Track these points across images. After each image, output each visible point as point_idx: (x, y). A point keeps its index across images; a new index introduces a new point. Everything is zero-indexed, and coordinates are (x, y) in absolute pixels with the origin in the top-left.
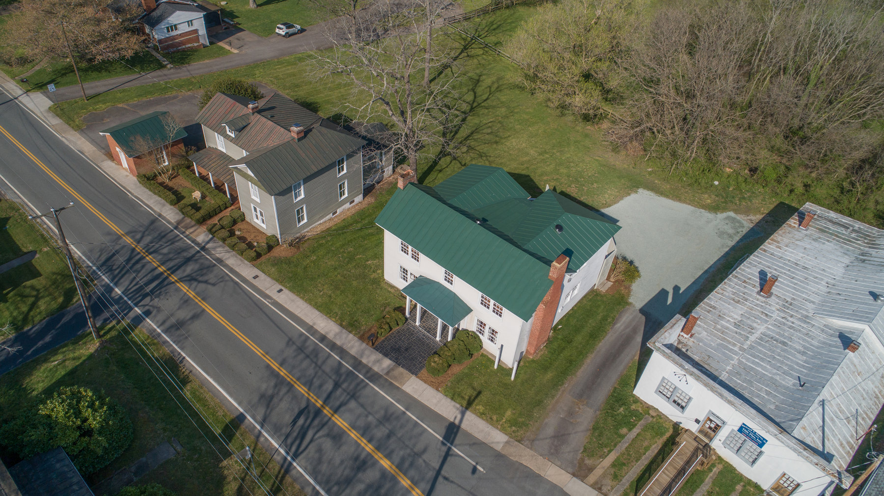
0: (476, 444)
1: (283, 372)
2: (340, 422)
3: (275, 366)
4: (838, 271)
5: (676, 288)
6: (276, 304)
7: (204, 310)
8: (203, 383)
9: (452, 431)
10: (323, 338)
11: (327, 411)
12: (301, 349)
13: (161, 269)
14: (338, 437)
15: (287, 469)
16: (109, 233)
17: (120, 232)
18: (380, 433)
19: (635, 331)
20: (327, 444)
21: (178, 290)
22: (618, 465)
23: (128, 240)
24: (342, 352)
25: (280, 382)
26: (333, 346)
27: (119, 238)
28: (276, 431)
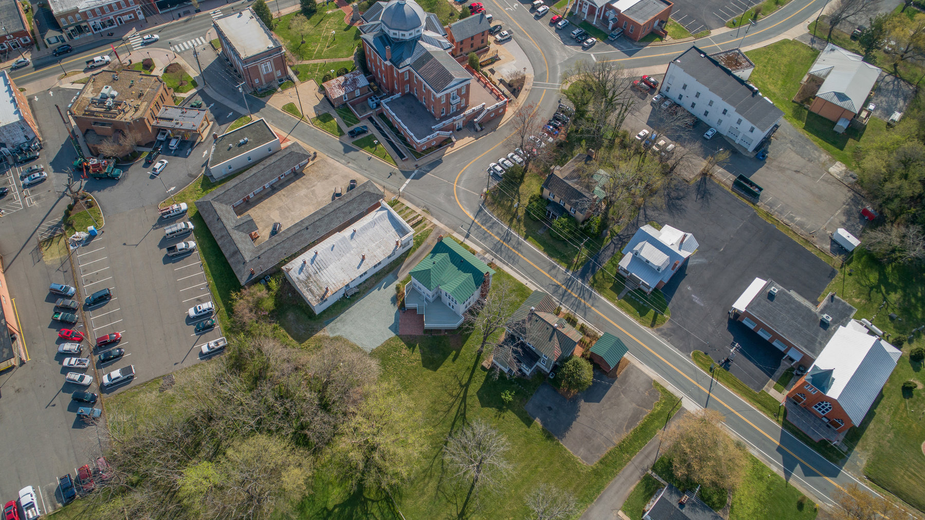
0: (460, 233)
1: (517, 252)
2: (497, 238)
3: (520, 255)
4: (331, 267)
5: (379, 290)
6: (527, 279)
7: (548, 273)
8: (539, 250)
9: (467, 237)
10: (507, 265)
11: (502, 241)
12: (513, 260)
13: (569, 291)
14: (498, 234)
15: (510, 227)
16: (597, 307)
17: (593, 308)
18: (486, 235)
19: (404, 270)
20: (500, 232)
21: (560, 281)
22: (424, 227)
23: (588, 304)
24: (501, 260)
25: (517, 249)
26: (504, 263)
27: (593, 305)
28: (515, 236)
